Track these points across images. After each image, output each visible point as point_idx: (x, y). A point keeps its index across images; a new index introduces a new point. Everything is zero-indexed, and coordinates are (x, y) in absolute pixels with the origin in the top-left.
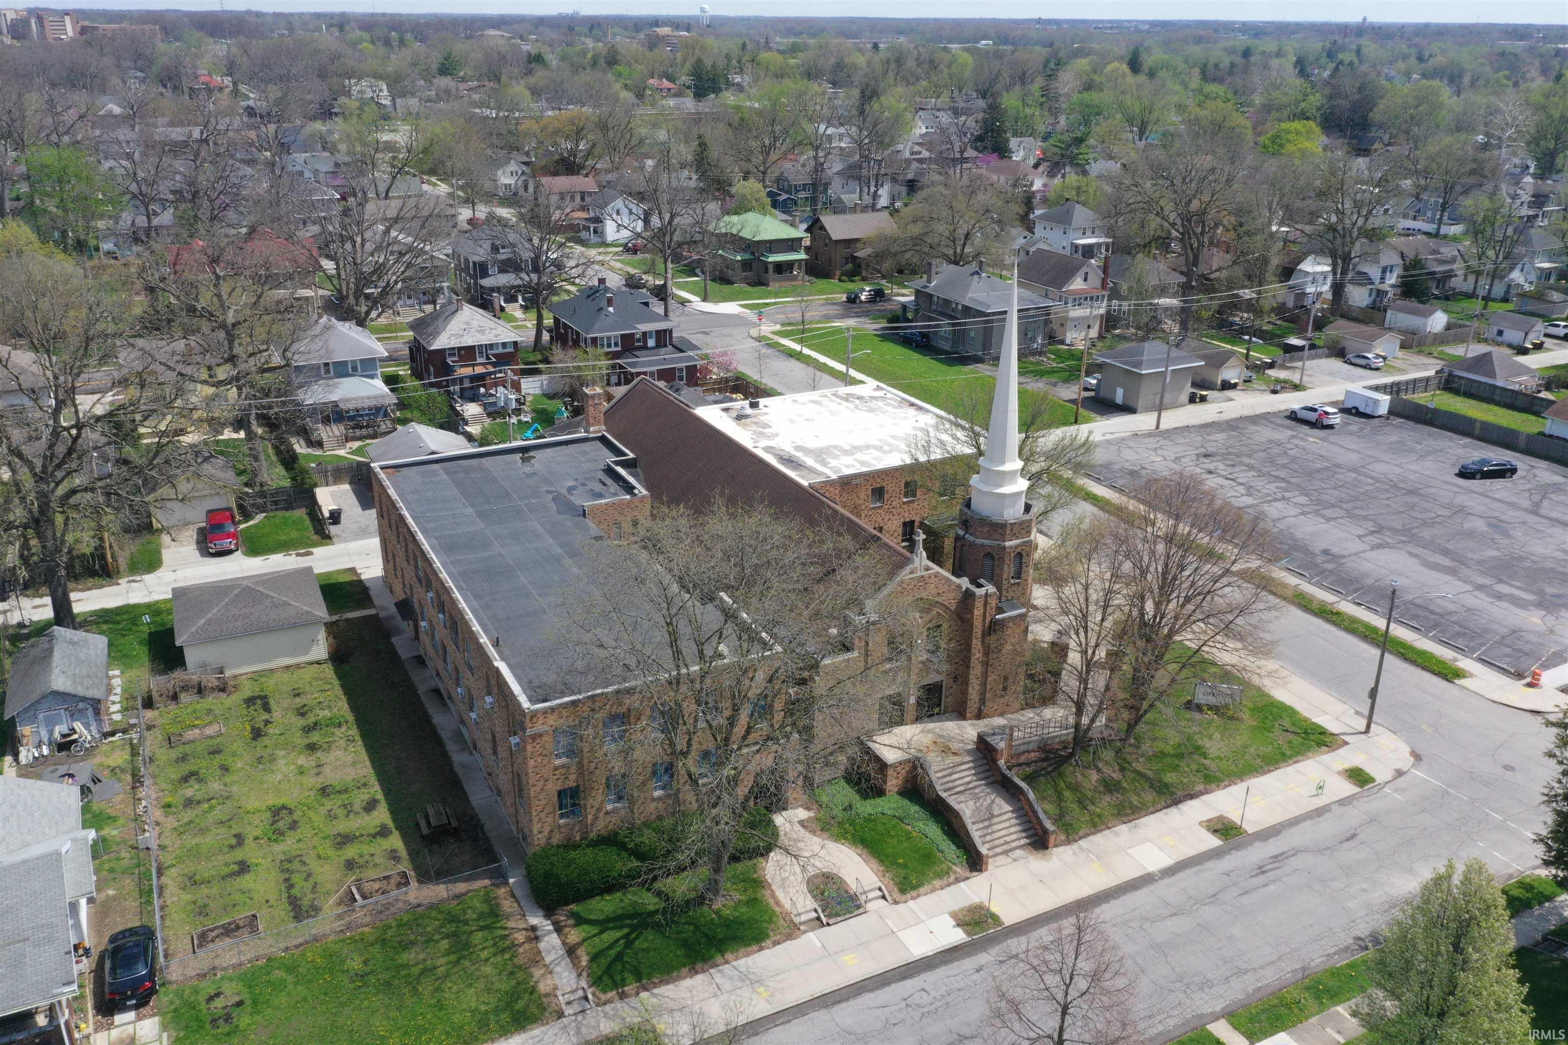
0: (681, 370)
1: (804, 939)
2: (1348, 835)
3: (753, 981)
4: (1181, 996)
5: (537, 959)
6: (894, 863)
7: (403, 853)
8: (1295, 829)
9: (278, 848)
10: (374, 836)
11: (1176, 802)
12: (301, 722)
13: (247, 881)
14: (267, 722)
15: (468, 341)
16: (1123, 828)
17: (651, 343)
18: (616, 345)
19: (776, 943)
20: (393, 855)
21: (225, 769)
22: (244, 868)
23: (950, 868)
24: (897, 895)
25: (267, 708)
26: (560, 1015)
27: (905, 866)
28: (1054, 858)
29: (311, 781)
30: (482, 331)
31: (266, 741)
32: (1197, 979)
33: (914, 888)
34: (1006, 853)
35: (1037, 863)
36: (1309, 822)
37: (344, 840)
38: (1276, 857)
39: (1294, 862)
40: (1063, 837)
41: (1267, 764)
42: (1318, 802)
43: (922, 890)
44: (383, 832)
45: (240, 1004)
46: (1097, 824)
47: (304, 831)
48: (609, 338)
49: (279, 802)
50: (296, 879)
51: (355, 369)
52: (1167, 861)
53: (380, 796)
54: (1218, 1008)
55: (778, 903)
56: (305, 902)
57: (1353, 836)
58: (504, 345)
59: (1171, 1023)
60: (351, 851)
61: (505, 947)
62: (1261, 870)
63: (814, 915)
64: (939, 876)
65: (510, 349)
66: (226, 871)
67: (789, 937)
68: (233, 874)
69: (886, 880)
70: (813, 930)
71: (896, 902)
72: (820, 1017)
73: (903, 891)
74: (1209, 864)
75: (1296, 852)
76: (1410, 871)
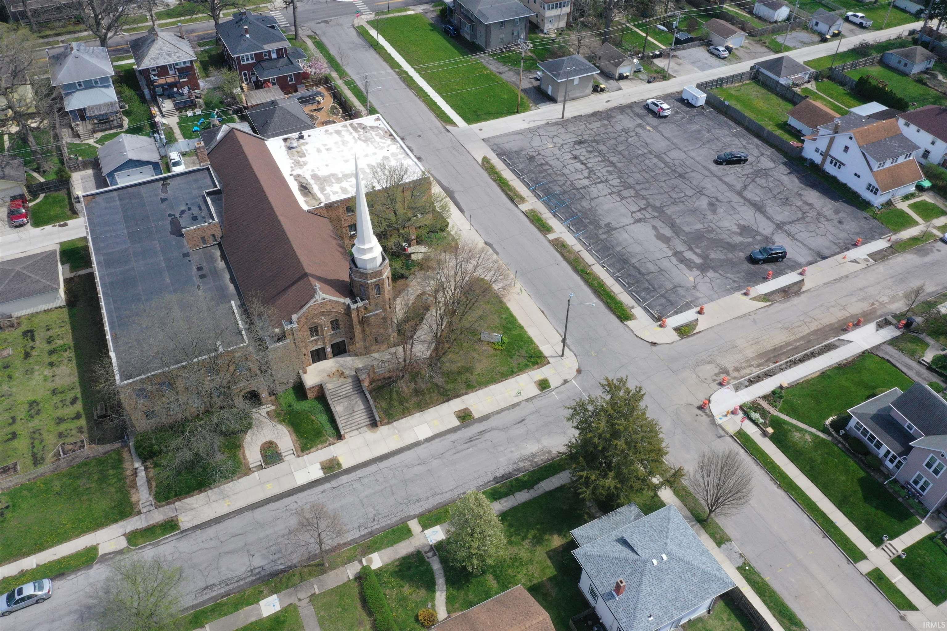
0: (290, 76)
1: (252, 475)
2: (521, 420)
3: (225, 497)
4: (404, 506)
5: (134, 485)
6: (302, 436)
7: (85, 429)
8: (499, 415)
9: (30, 425)
10: (73, 419)
11: (448, 400)
12: (48, 347)
13: (15, 443)
14: (32, 348)
15: (162, 63)
16: (417, 415)
17: (274, 56)
18: (252, 59)
19: (239, 478)
20: (80, 430)
21: (10, 377)
22: (14, 436)
23: (327, 439)
24: (300, 453)
25: (33, 340)
26: (139, 513)
27: (307, 438)
28: (378, 432)
29: (50, 386)
30: (169, 55)
31: (31, 360)
32: (415, 498)
33: (308, 449)
34: (357, 429)
35: (369, 435)
36: (507, 412)
37: (60, 421)
38: (480, 432)
39: (487, 436)
40: (386, 421)
41: (502, 377)
42: (516, 400)
43: (312, 450)
44: (78, 416)
45: (7, 507)
46: (406, 412)
47: (44, 415)
48: (247, 56)
49: (33, 398)
50: (37, 443)
51: (96, 83)
52: (430, 434)
53: (79, 395)
54: (417, 513)
55: (245, 458)
56: (39, 456)
57: (524, 420)
58: (184, 63)
59: (394, 519)
60: (62, 427)
61: (121, 478)
62: (471, 440)
63: (260, 463)
64: (322, 443)
65: (189, 65)
66: (6, 438)
67: (246, 475)
68: (10, 440)
69: (297, 445)
70: (258, 470)
71: (298, 456)
72: (248, 515)
73: (302, 451)
74: (448, 436)
75: (492, 429)
76: (538, 441)
